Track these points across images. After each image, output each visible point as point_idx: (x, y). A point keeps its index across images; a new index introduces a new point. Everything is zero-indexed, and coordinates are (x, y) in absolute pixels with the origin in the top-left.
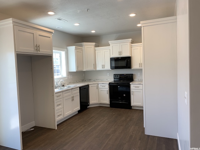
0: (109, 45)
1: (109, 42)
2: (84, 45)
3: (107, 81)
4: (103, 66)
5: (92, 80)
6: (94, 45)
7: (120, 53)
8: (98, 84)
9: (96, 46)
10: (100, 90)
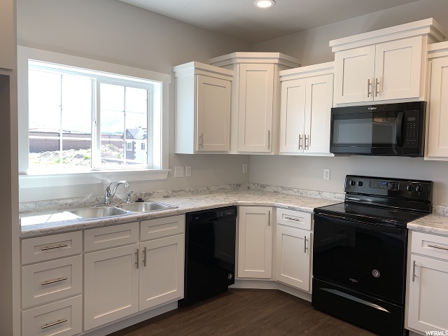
0: (330, 58)
1: (332, 43)
2: (238, 61)
3: (318, 197)
4: (304, 141)
5: (268, 189)
6: (277, 61)
7: (374, 86)
8: (275, 207)
9: (284, 65)
10: (280, 229)
